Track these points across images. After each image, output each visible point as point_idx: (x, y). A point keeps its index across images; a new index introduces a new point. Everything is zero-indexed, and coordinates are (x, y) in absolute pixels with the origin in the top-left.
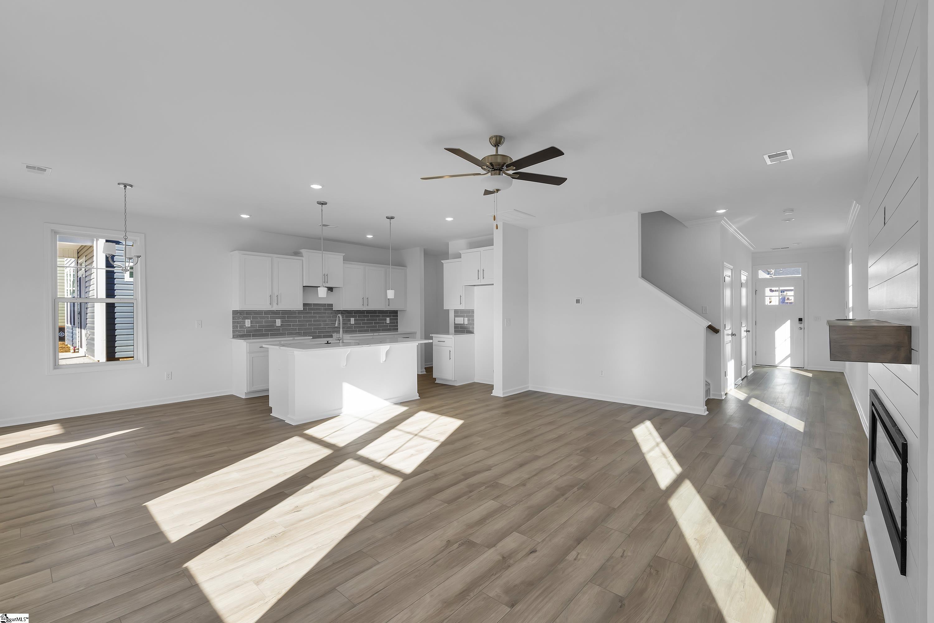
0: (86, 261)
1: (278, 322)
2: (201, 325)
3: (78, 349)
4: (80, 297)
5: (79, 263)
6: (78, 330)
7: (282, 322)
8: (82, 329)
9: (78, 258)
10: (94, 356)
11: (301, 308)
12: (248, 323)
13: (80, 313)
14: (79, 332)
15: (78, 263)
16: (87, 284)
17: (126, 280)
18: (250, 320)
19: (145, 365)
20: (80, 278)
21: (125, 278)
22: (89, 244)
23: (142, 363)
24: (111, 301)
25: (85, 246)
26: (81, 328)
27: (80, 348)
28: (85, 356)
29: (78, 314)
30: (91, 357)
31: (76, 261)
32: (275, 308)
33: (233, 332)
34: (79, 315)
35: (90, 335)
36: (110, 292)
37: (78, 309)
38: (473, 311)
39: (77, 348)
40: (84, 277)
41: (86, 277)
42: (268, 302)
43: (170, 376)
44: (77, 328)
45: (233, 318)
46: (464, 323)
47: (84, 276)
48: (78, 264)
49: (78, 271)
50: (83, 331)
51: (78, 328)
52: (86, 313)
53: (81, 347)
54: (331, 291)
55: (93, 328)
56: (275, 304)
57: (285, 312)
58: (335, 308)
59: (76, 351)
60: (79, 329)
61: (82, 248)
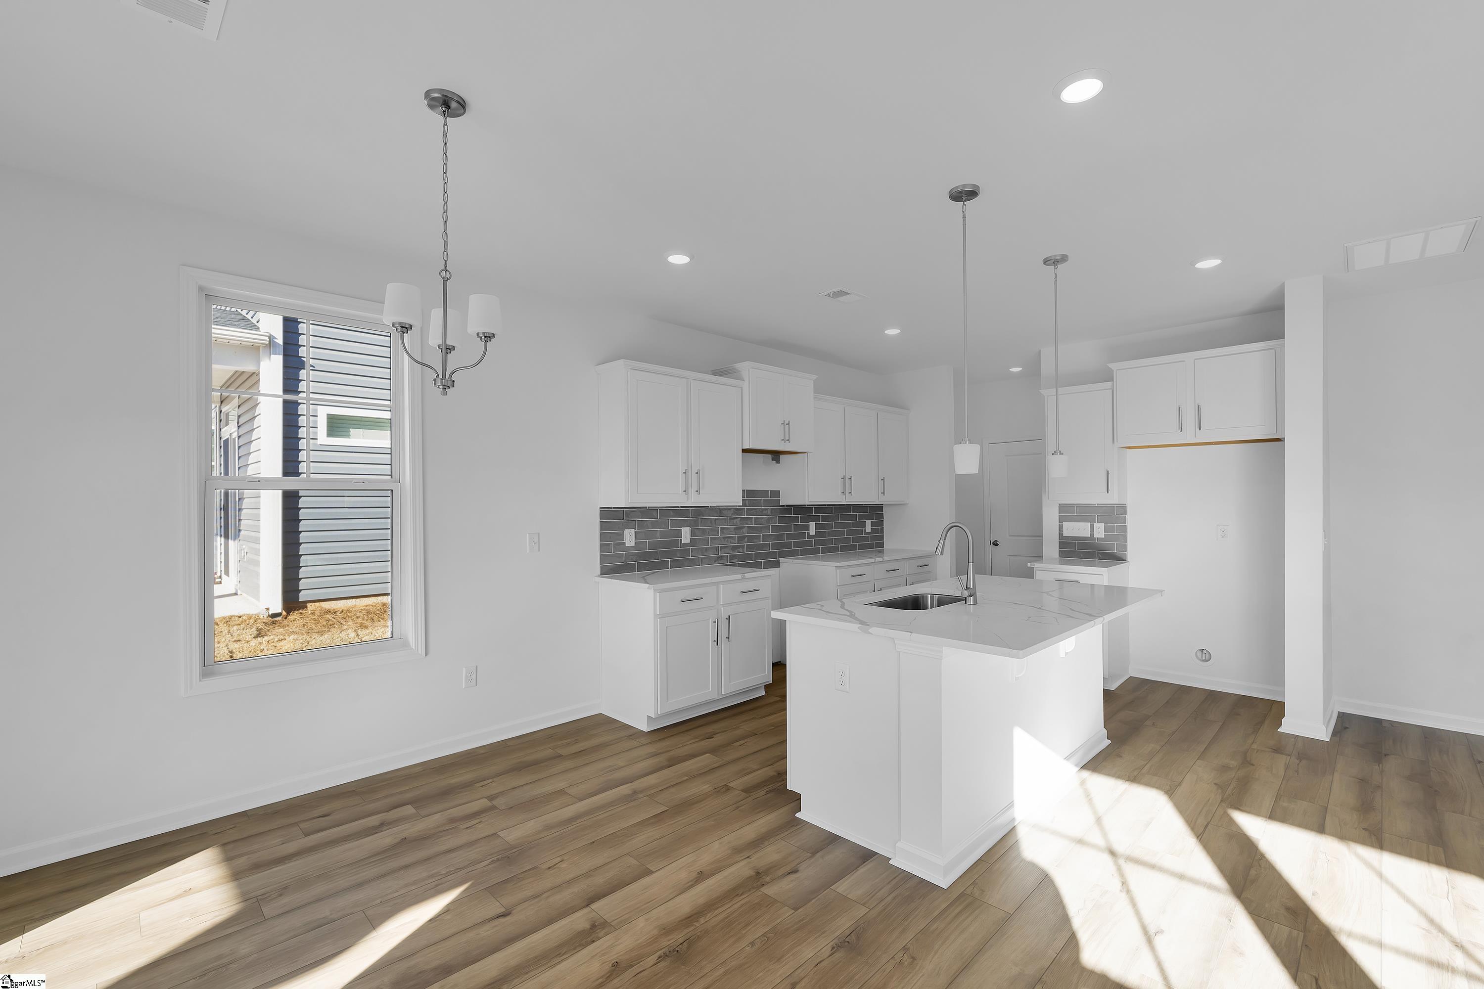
0: (239, 406)
1: (686, 535)
2: (537, 544)
3: (220, 577)
4: (226, 473)
5: (223, 411)
6: (219, 541)
7: (693, 533)
8: (230, 540)
9: (221, 404)
10: (258, 599)
11: (738, 501)
12: (629, 538)
13: (225, 508)
14: (221, 544)
15: (221, 412)
16: (243, 451)
17: (319, 442)
18: (633, 531)
19: (420, 652)
20: (226, 442)
21: (318, 438)
22: (249, 368)
23: (414, 648)
24: (292, 484)
25: (243, 372)
26: (227, 536)
27: (224, 576)
28: (236, 594)
29: (221, 509)
30: (253, 600)
31: (218, 408)
32: (693, 500)
33: (603, 559)
34: (223, 512)
35: (247, 553)
36: (291, 466)
37: (221, 500)
38: (1122, 509)
39: (219, 574)
40: (234, 439)
41: (239, 437)
42: (681, 487)
43: (474, 677)
44: (219, 538)
45: (603, 526)
46: (1092, 535)
47: (235, 435)
48: (222, 414)
49: (222, 427)
50: (231, 542)
51: (221, 536)
52: (240, 510)
53: (227, 573)
54: (777, 463)
55: (257, 541)
56: (692, 491)
57: (699, 511)
58: (784, 501)
59: (217, 580)
60: (223, 539)
61: (238, 375)
